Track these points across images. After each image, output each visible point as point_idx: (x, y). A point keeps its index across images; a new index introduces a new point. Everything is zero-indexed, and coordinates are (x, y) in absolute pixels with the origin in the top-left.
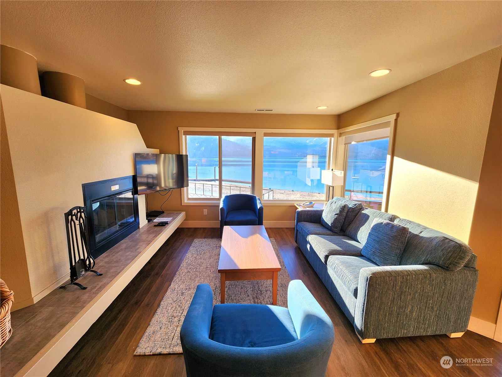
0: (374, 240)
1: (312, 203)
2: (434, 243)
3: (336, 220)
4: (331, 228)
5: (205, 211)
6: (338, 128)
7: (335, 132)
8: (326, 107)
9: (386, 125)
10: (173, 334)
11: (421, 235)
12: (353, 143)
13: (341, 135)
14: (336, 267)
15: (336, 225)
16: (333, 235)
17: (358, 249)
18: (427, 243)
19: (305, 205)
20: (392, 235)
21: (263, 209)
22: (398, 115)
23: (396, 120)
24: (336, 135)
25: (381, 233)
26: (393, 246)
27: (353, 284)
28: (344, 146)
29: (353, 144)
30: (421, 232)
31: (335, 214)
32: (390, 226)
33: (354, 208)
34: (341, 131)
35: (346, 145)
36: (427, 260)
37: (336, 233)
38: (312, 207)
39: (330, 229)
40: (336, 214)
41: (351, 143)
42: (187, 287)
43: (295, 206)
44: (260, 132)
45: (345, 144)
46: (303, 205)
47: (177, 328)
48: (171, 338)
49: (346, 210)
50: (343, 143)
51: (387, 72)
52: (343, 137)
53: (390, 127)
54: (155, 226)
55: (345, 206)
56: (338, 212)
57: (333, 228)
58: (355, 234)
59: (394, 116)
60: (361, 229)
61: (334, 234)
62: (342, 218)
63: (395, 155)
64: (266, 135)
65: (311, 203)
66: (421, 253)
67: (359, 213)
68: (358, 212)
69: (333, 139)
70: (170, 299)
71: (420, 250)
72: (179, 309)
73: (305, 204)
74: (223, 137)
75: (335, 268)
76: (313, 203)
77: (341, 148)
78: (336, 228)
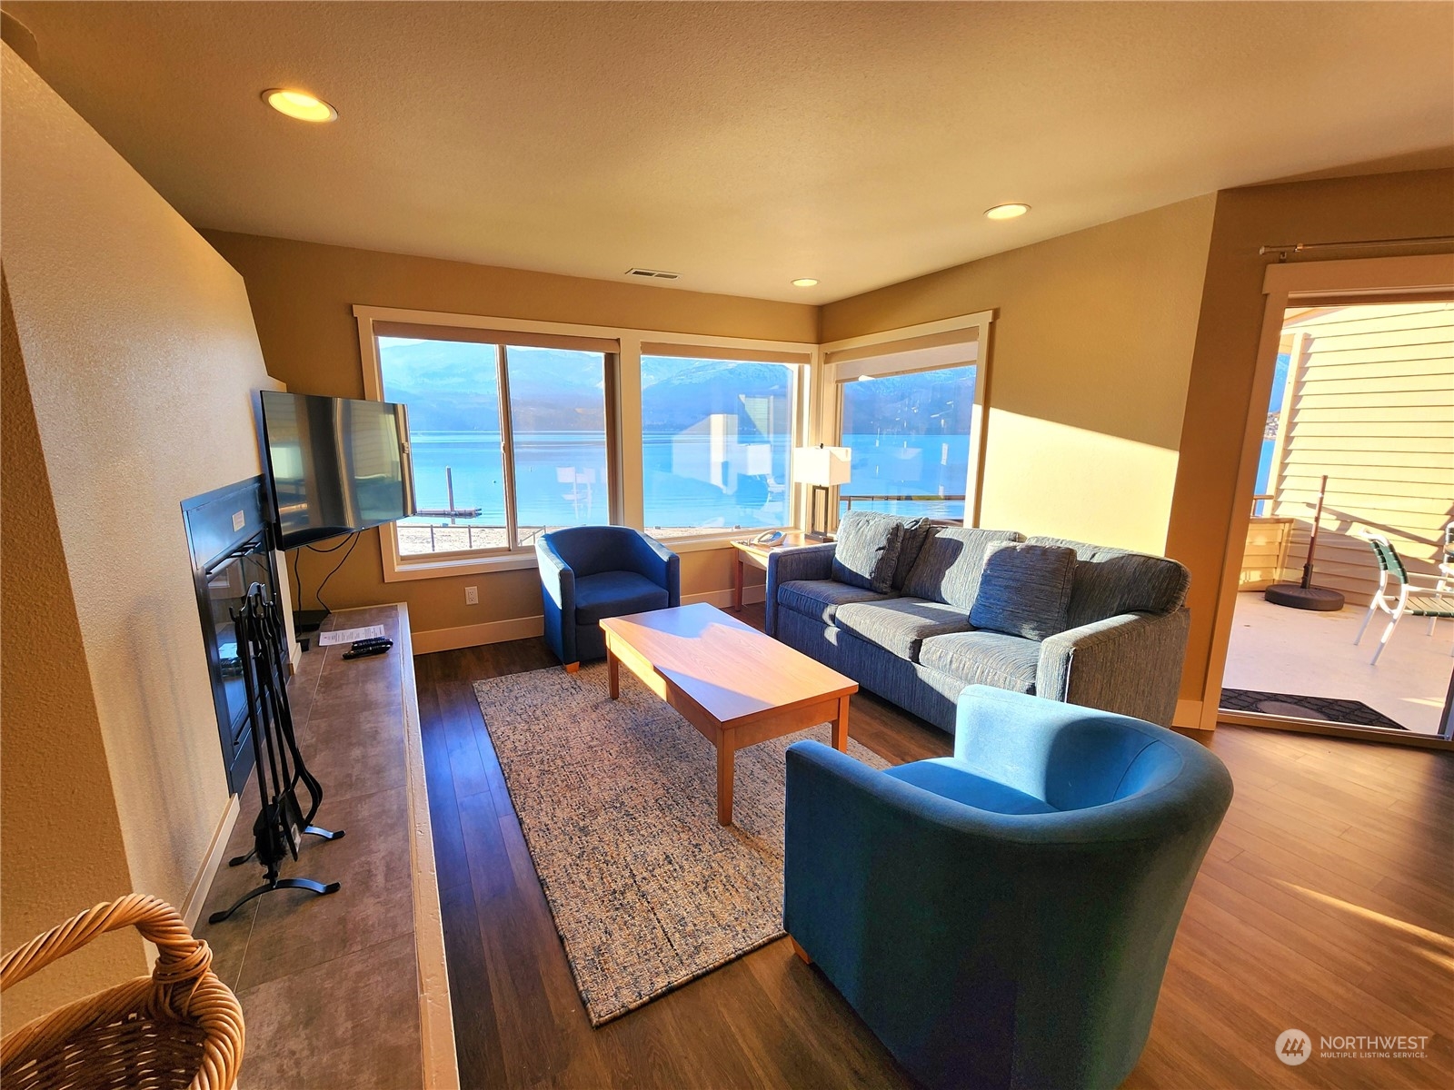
0: (1006, 587)
1: (779, 534)
2: (1130, 570)
3: (882, 563)
4: (871, 584)
5: (472, 594)
6: (820, 340)
7: (812, 349)
8: (813, 283)
9: (968, 334)
10: (659, 932)
11: (1095, 560)
12: (863, 378)
13: (828, 358)
14: (954, 659)
15: (883, 575)
16: (880, 600)
17: (959, 617)
18: (1116, 573)
19: (765, 541)
20: (1048, 569)
21: (679, 559)
22: (996, 314)
23: (992, 325)
24: (815, 359)
25: (1020, 570)
26: (1055, 590)
27: (1019, 681)
28: (834, 385)
29: (861, 384)
30: (1094, 556)
31: (876, 547)
32: (1039, 552)
33: (916, 529)
34: (830, 347)
35: (840, 385)
36: (1124, 604)
37: (886, 593)
38: (780, 545)
39: (867, 585)
40: (880, 549)
41: (856, 379)
42: (582, 810)
43: (734, 547)
44: (630, 339)
45: (837, 382)
46: (759, 541)
47: (655, 914)
48: (661, 940)
49: (901, 534)
50: (833, 378)
51: (1021, 210)
52: (833, 365)
53: (976, 340)
54: (347, 657)
55: (898, 528)
56: (883, 543)
57: (876, 584)
58: (936, 588)
59: (988, 316)
60: (947, 572)
61: (882, 596)
62: (894, 556)
63: (992, 404)
64: (649, 348)
65: (776, 534)
66: (1107, 594)
67: (930, 539)
68: (926, 537)
69: (807, 368)
70: (560, 855)
71: (1104, 590)
72: (613, 869)
73: (762, 539)
74: (511, 349)
75: (951, 662)
76: (783, 534)
77: (829, 391)
78: (883, 582)
